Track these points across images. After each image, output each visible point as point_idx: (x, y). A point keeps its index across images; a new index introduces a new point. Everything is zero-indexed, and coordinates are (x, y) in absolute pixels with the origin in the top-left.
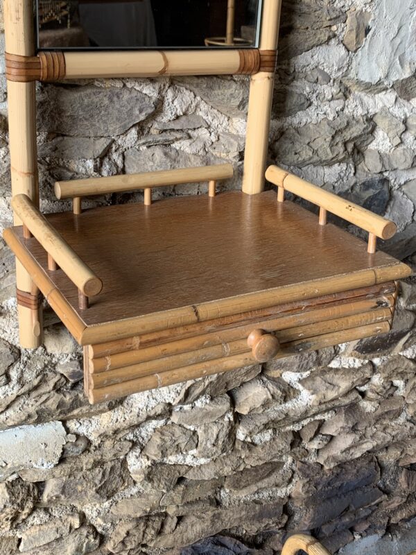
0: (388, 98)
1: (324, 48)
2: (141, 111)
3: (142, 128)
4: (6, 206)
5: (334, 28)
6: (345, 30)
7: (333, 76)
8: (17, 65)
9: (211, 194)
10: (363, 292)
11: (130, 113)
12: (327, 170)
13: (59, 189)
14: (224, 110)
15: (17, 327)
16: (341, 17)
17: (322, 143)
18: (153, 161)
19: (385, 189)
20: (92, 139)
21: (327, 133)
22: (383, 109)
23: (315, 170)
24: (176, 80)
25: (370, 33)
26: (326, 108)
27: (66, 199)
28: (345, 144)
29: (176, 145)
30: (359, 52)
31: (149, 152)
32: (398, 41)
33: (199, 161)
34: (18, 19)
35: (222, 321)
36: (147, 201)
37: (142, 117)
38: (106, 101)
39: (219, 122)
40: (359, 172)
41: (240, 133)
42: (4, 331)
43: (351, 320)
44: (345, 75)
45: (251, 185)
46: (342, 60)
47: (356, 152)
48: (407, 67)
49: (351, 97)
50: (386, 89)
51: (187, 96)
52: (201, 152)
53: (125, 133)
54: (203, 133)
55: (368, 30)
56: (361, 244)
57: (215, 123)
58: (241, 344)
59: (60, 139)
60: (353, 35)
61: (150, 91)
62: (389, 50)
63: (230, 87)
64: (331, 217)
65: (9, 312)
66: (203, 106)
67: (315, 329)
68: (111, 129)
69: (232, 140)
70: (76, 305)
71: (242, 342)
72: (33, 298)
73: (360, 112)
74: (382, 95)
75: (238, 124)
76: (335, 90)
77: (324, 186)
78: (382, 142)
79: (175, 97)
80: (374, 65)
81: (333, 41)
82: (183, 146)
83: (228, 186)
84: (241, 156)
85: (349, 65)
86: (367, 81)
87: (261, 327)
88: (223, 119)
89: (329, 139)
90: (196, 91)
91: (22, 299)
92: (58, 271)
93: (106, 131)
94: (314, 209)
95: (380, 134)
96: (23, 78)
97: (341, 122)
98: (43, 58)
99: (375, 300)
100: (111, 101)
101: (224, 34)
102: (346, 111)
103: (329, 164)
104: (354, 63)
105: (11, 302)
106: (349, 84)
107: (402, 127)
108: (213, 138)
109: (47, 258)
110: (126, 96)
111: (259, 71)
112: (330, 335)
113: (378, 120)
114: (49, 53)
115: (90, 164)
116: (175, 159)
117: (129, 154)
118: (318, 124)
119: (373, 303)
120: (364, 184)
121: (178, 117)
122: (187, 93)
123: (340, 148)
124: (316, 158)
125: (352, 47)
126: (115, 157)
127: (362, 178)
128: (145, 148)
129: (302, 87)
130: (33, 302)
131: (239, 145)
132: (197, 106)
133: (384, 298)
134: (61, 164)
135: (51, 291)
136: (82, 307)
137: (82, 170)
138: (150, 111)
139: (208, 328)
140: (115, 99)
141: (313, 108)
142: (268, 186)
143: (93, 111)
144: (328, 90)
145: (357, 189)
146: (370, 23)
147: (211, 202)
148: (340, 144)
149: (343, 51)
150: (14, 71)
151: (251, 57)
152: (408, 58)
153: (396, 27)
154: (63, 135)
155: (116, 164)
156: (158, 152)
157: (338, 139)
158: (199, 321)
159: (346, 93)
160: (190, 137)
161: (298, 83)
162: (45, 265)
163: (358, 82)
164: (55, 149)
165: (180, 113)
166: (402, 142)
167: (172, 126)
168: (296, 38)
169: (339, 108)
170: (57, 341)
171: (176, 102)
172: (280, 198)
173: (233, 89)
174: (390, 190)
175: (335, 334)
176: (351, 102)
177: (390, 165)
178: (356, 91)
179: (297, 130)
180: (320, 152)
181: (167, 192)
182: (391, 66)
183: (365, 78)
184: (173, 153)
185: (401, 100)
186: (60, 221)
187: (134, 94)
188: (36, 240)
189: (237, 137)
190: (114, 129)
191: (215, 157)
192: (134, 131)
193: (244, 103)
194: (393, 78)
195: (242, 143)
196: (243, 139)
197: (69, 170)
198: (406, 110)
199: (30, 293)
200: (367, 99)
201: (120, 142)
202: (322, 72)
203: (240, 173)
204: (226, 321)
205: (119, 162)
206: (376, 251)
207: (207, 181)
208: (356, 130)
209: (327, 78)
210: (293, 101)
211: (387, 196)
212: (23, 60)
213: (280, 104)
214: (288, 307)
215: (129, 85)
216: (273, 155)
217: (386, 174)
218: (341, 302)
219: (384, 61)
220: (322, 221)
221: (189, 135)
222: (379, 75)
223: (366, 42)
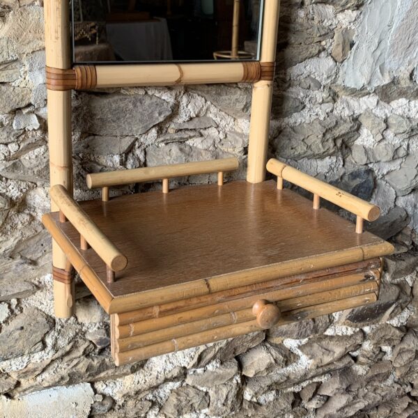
0: (371, 101)
1: (315, 60)
2: (160, 114)
3: (161, 128)
4: (45, 195)
5: (323, 43)
6: (333, 44)
7: (323, 83)
8: (56, 77)
9: (220, 183)
10: (352, 267)
11: (151, 116)
12: (319, 162)
13: (90, 180)
14: (231, 113)
15: (53, 299)
16: (329, 33)
17: (315, 140)
18: (170, 155)
19: (371, 178)
20: (118, 138)
21: (318, 130)
22: (366, 110)
23: (309, 162)
24: (190, 88)
25: (354, 47)
26: (317, 110)
27: (96, 189)
28: (335, 140)
29: (190, 142)
30: (345, 63)
31: (167, 148)
32: (378, 53)
33: (209, 155)
34: (57, 38)
35: (231, 293)
36: (165, 190)
37: (161, 119)
38: (131, 106)
39: (227, 122)
40: (347, 164)
41: (244, 132)
42: (41, 303)
43: (342, 291)
44: (334, 82)
45: (254, 175)
46: (331, 70)
47: (344, 146)
48: (386, 74)
49: (339, 101)
50: (369, 94)
51: (199, 101)
52: (211, 148)
53: (147, 132)
54: (213, 131)
55: (352, 45)
56: (350, 226)
57: (223, 123)
58: (247, 313)
59: (91, 138)
60: (340, 48)
61: (168, 97)
62: (371, 61)
63: (235, 93)
64: (324, 203)
65: (46, 286)
66: (213, 109)
67: (312, 300)
68: (134, 129)
69: (237, 138)
70: (104, 279)
71: (247, 311)
72: (66, 274)
73: (347, 113)
74: (365, 98)
75: (242, 124)
76: (325, 95)
77: (317, 176)
78: (366, 138)
79: (189, 102)
80: (358, 74)
81: (323, 54)
82: (196, 143)
83: (234, 176)
84: (246, 151)
85: (336, 74)
86: (353, 87)
87: (264, 298)
88: (230, 120)
89: (320, 136)
90: (207, 96)
91: (58, 275)
92: (89, 250)
93: (131, 131)
94: (309, 195)
95: (364, 131)
96: (61, 87)
97: (330, 122)
98: (78, 70)
99: (363, 274)
100: (135, 106)
101: (230, 49)
102: (335, 112)
103: (321, 157)
104: (341, 73)
105: (47, 278)
106: (337, 90)
107: (384, 125)
108: (222, 136)
109: (80, 239)
110: (147, 101)
111: (260, 79)
112: (324, 305)
113: (362, 119)
114: (83, 67)
115: (117, 159)
116: (188, 153)
117: (150, 150)
118: (311, 124)
119: (361, 276)
120: (352, 174)
121: (191, 119)
122: (199, 98)
123: (331, 144)
124: (309, 152)
125: (339, 58)
126: (138, 152)
127: (350, 169)
128: (163, 144)
129: (297, 93)
130: (66, 278)
131: (243, 141)
132: (208, 109)
133: (372, 272)
134: (92, 159)
135: (83, 268)
136: (110, 281)
137: (110, 163)
138: (168, 114)
139: (218, 298)
140: (138, 104)
141: (306, 110)
142: (269, 176)
143: (119, 115)
144: (319, 95)
145: (346, 178)
146: (354, 38)
147: (220, 191)
148: (330, 140)
149: (331, 62)
150: (53, 82)
151: (253, 68)
152: (387, 67)
153: (377, 41)
154: (95, 135)
155: (138, 159)
156: (175, 148)
157: (328, 136)
158: (210, 293)
159: (334, 97)
160: (202, 135)
161: (293, 90)
162: (78, 245)
163: (345, 88)
164: (87, 147)
165: (193, 115)
166: (384, 138)
167: (186, 126)
168: (291, 52)
169: (328, 110)
170: (87, 312)
171: (190, 106)
172: (279, 186)
173: (238, 94)
174: (375, 179)
175: (329, 304)
176: (339, 105)
177: (374, 158)
178: (343, 96)
179: (293, 128)
180: (313, 147)
181: (182, 182)
182: (373, 74)
183: (351, 84)
184: (187, 149)
185: (382, 103)
186: (91, 207)
187: (154, 100)
188: (70, 223)
189: (241, 135)
190: (137, 129)
191: (223, 152)
192: (154, 132)
193: (247, 107)
194: (375, 84)
195: (246, 140)
196: (247, 136)
197: (99, 164)
198: (387, 111)
199: (64, 270)
200: (353, 102)
201: (142, 140)
202: (314, 80)
203: (244, 165)
204: (233, 292)
205: (142, 157)
206: (363, 231)
207: (216, 172)
208: (344, 129)
209: (318, 85)
210: (289, 104)
211: (372, 184)
212: (61, 72)
213: (278, 107)
214: (288, 280)
215: (150, 93)
216: (272, 150)
217: (370, 166)
218: (333, 275)
219: (366, 70)
220: (316, 206)
221: (200, 133)
222: (362, 81)
223: (351, 54)
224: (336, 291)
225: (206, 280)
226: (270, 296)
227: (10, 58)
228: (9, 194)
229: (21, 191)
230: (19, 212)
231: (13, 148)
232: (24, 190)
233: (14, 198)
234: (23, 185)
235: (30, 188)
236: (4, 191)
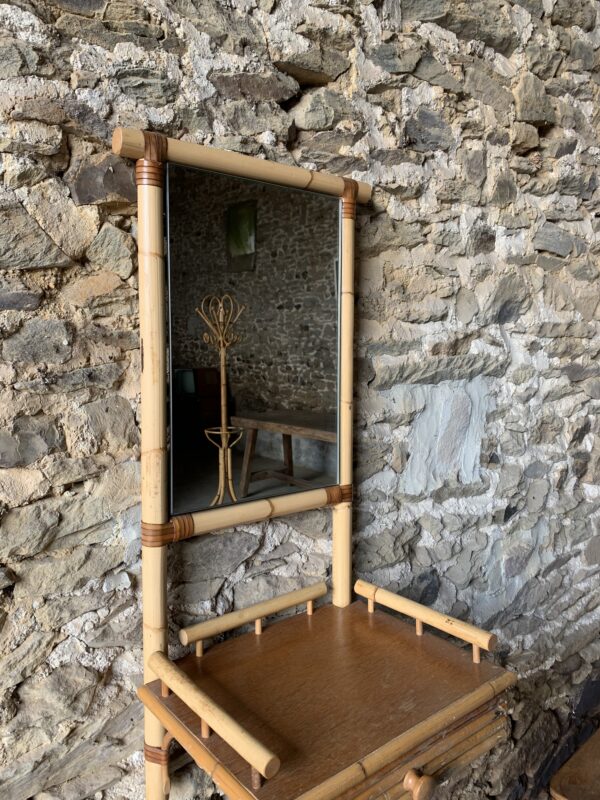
0: (426, 505)
1: (380, 474)
2: (249, 549)
3: (248, 563)
4: (133, 659)
5: (385, 458)
6: (392, 458)
7: (388, 493)
8: (155, 533)
9: (310, 612)
10: (486, 707)
11: (240, 553)
12: (391, 571)
13: (185, 637)
14: (311, 535)
15: (144, 783)
16: (388, 449)
17: (387, 549)
18: (258, 590)
19: (436, 578)
20: (209, 582)
21: (389, 540)
22: (425, 513)
23: (382, 572)
24: (272, 519)
25: (410, 458)
26: (385, 520)
27: (192, 643)
28: (403, 546)
29: (275, 572)
30: (404, 473)
31: (255, 583)
32: (430, 461)
33: (295, 582)
34: (156, 493)
36: (258, 630)
37: (250, 554)
38: (221, 546)
39: (307, 545)
40: (414, 567)
41: (325, 552)
42: (130, 790)
44: (396, 491)
45: (340, 599)
46: (393, 481)
47: (410, 551)
48: (438, 479)
49: (402, 508)
50: (425, 498)
51: (282, 528)
52: (296, 574)
53: (235, 571)
54: (296, 557)
55: (408, 456)
56: (464, 654)
57: (304, 546)
58: (397, 788)
59: (181, 586)
60: (399, 461)
61: (255, 531)
62: (425, 468)
63: (316, 515)
65: (134, 768)
66: (295, 534)
67: (454, 755)
68: (224, 569)
69: (319, 559)
71: (399, 786)
72: (163, 753)
73: (409, 518)
74: (422, 503)
75: (322, 545)
76: (390, 505)
77: (389, 588)
78: (427, 540)
79: (274, 531)
80: (415, 481)
81: (386, 468)
82: (282, 572)
83: (322, 604)
84: (329, 571)
85: (397, 483)
86: (413, 494)
87: (413, 766)
88: (310, 541)
89: (392, 546)
90: (289, 523)
91: (151, 754)
92: (213, 736)
93: (220, 572)
95: (425, 534)
96: (159, 543)
97: (398, 530)
98: (176, 523)
99: (493, 712)
100: (225, 545)
102: (400, 520)
103: (392, 565)
104: (401, 482)
106: (399, 498)
107: (441, 526)
108: (304, 560)
109: (200, 726)
110: (237, 539)
111: (341, 501)
112: (464, 756)
113: (422, 522)
114: (179, 517)
115: (208, 605)
116: (274, 583)
117: (238, 589)
118: (382, 534)
119: (492, 715)
120: (420, 577)
121: (276, 547)
122: (282, 526)
123: (400, 552)
124: (384, 563)
125: (399, 469)
126: (227, 593)
127: (418, 572)
128: (250, 579)
129: (368, 506)
130: (163, 758)
131: (326, 563)
132: (290, 535)
134: (183, 609)
135: (215, 768)
136: (256, 788)
137: (201, 611)
138: (256, 548)
139: (373, 781)
140: (228, 543)
141: (376, 522)
142: (354, 597)
143: (209, 557)
144: (386, 505)
145: (415, 582)
146: (409, 450)
147: (310, 620)
148: (400, 548)
149: (393, 474)
150: (150, 539)
151: (335, 492)
152: (438, 472)
153: (427, 450)
154: (184, 583)
155: (227, 600)
156: (262, 582)
157: (398, 544)
158: (367, 778)
159: (398, 505)
160: (286, 563)
161: (364, 504)
162: (198, 733)
163: (406, 496)
164: (178, 597)
165: (277, 543)
166: (442, 538)
167: (272, 556)
168: (363, 470)
169: (395, 518)
171: (274, 537)
172: (371, 609)
173: (320, 517)
174: (438, 576)
175: (468, 754)
176: (403, 512)
177: (437, 558)
178: (405, 503)
179: (366, 541)
180: (387, 557)
181: (269, 621)
182: (428, 481)
183: (411, 492)
184: (274, 580)
185: (436, 504)
186: (184, 662)
187: (244, 536)
189: (322, 556)
190: (226, 567)
191: (308, 577)
192: (242, 567)
193: (328, 526)
194: (431, 489)
195: (327, 561)
196: (331, 559)
197: (189, 614)
198: (441, 512)
199: (160, 748)
200: (413, 507)
201: (230, 579)
202: (380, 492)
203: (330, 588)
204: (385, 771)
205: (230, 598)
206: (481, 660)
207: (305, 603)
208: (409, 534)
209: (384, 496)
210: (364, 518)
211: (437, 584)
212: (159, 528)
213: (357, 523)
215: (239, 529)
216: (356, 570)
217: (434, 566)
219: (422, 477)
220: (419, 632)
221: (284, 560)
222: (420, 488)
223: (408, 465)
224: (473, 738)
225: (361, 764)
226: (418, 763)
227: (105, 519)
228: (96, 666)
229: (109, 660)
230: (106, 685)
231: (103, 613)
232: (112, 659)
233: (101, 670)
234: (111, 652)
235: (118, 654)
236: (91, 663)
